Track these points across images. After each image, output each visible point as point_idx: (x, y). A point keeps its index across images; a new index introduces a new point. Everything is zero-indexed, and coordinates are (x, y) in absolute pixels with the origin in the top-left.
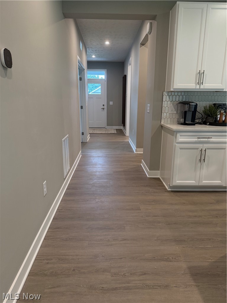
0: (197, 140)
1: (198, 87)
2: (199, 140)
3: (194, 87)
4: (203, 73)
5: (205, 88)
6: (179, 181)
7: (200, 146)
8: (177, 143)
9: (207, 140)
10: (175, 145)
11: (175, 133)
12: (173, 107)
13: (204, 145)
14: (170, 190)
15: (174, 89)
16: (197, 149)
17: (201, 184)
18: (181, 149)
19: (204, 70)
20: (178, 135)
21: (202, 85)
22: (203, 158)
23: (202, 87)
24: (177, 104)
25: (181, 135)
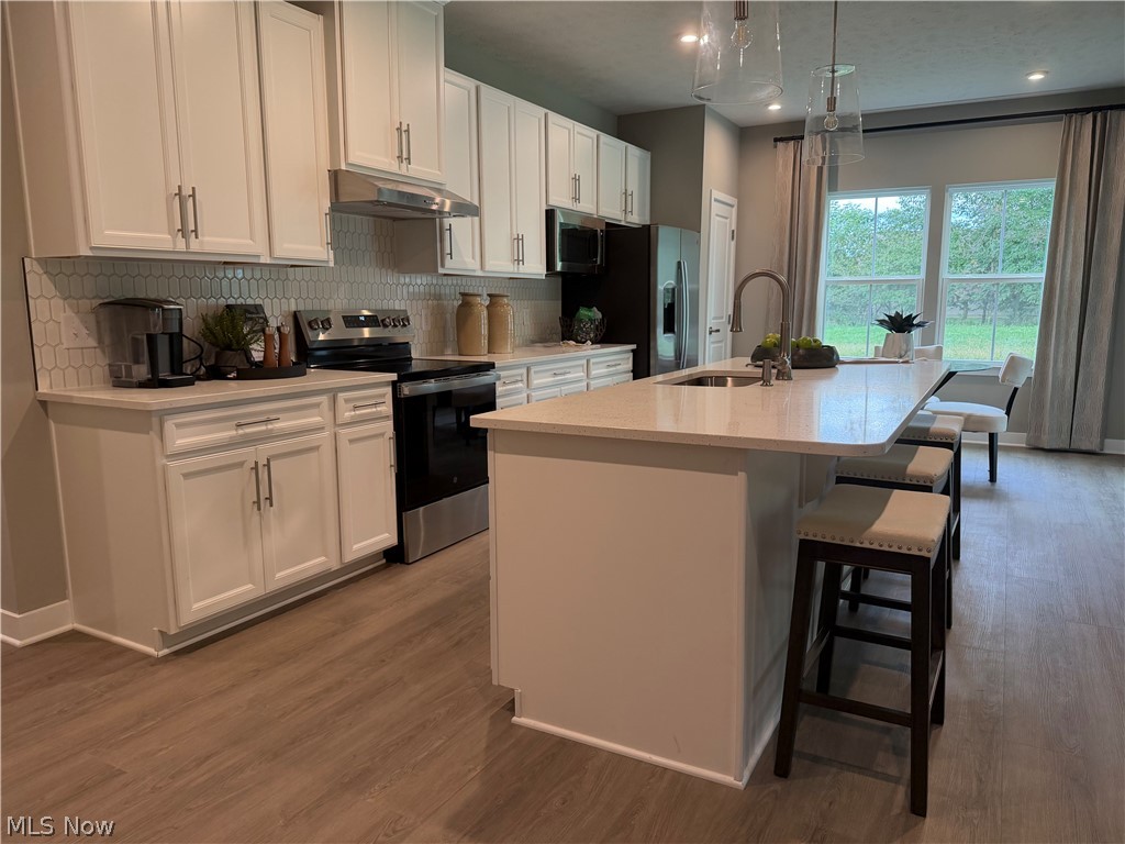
0: (234, 433)
1: (181, 245)
2: (241, 432)
3: (168, 246)
4: (193, 196)
5: (207, 249)
6: (200, 602)
7: (248, 454)
8: (168, 457)
9: (263, 428)
10: (164, 468)
11: (155, 420)
12: (76, 321)
13: (260, 447)
14: (166, 651)
15: (92, 248)
16: (241, 464)
17: (273, 587)
18: (186, 476)
19: (193, 188)
20: (170, 424)
21: (197, 237)
22: (264, 493)
23: (195, 245)
24: (94, 311)
25: (178, 426)
